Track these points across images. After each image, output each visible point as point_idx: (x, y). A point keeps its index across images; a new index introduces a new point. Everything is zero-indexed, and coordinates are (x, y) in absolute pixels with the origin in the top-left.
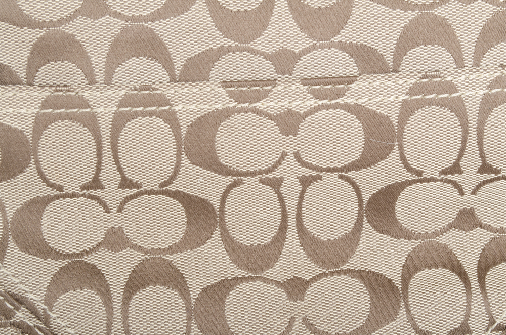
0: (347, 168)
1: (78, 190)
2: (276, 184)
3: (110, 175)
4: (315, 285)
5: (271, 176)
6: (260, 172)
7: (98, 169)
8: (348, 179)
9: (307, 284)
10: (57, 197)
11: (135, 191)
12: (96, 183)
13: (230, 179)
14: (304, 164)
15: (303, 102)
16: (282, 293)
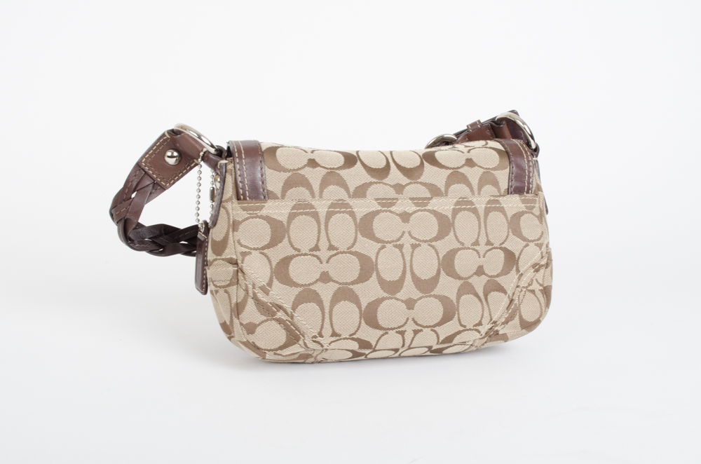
0: (431, 240)
1: (307, 252)
2: (400, 247)
3: (324, 244)
4: (419, 302)
5: (398, 243)
6: (393, 241)
7: (318, 240)
8: (433, 247)
9: (415, 301)
10: (297, 255)
11: (335, 252)
12: (316, 248)
13: (380, 245)
14: (413, 238)
15: (411, 208)
16: (404, 306)
